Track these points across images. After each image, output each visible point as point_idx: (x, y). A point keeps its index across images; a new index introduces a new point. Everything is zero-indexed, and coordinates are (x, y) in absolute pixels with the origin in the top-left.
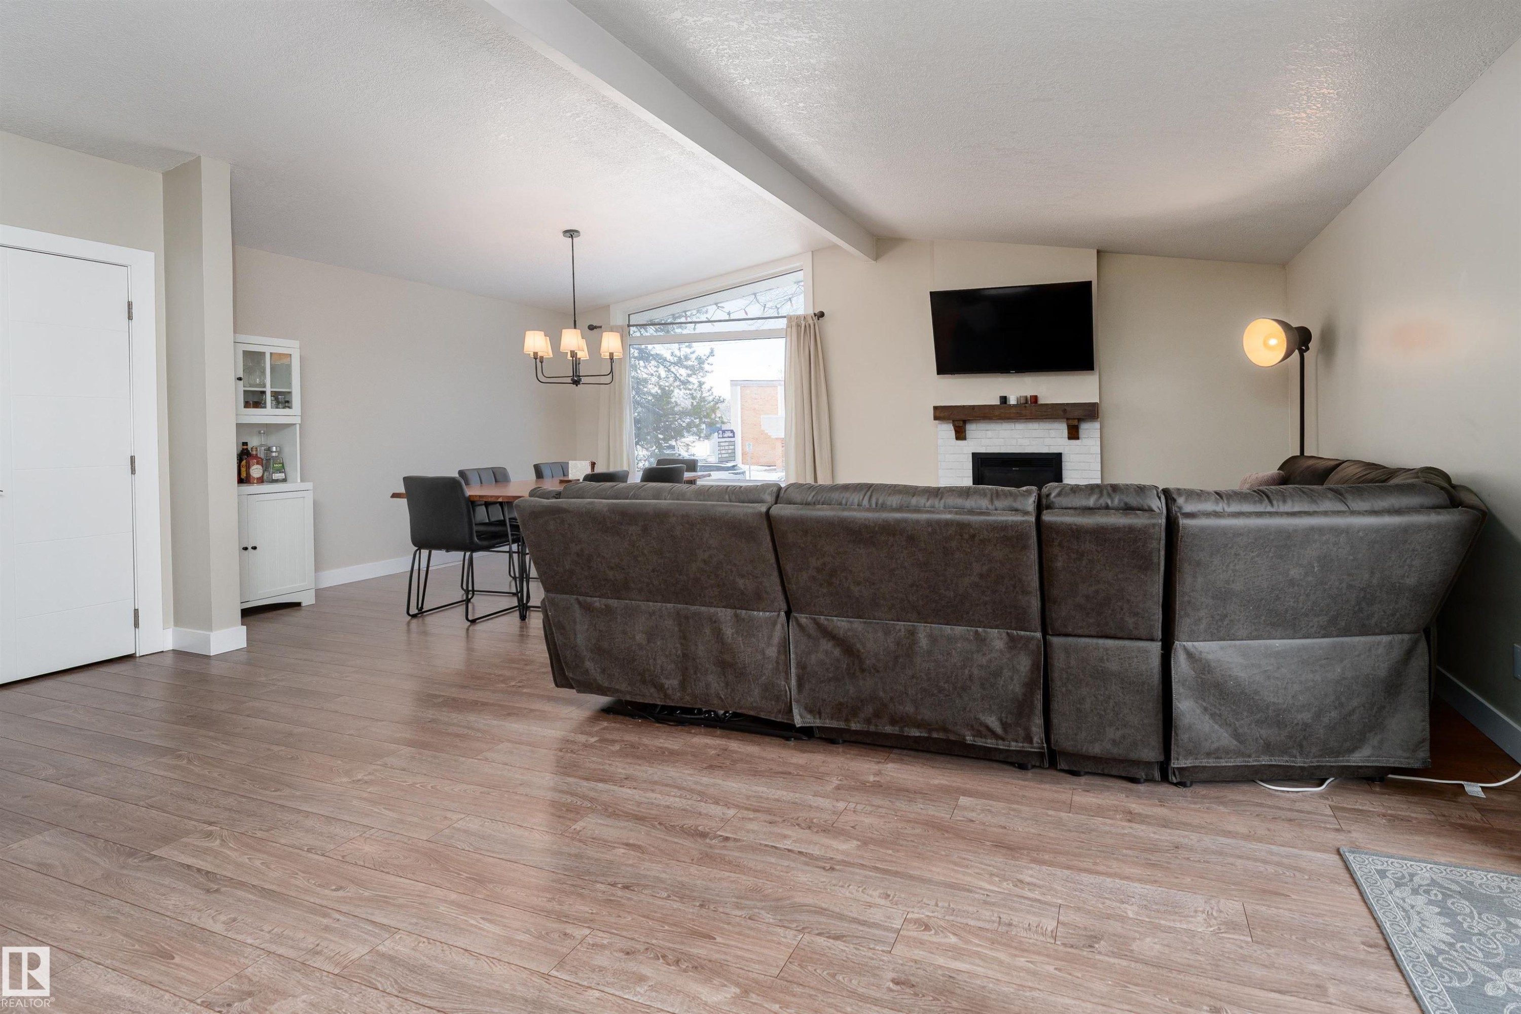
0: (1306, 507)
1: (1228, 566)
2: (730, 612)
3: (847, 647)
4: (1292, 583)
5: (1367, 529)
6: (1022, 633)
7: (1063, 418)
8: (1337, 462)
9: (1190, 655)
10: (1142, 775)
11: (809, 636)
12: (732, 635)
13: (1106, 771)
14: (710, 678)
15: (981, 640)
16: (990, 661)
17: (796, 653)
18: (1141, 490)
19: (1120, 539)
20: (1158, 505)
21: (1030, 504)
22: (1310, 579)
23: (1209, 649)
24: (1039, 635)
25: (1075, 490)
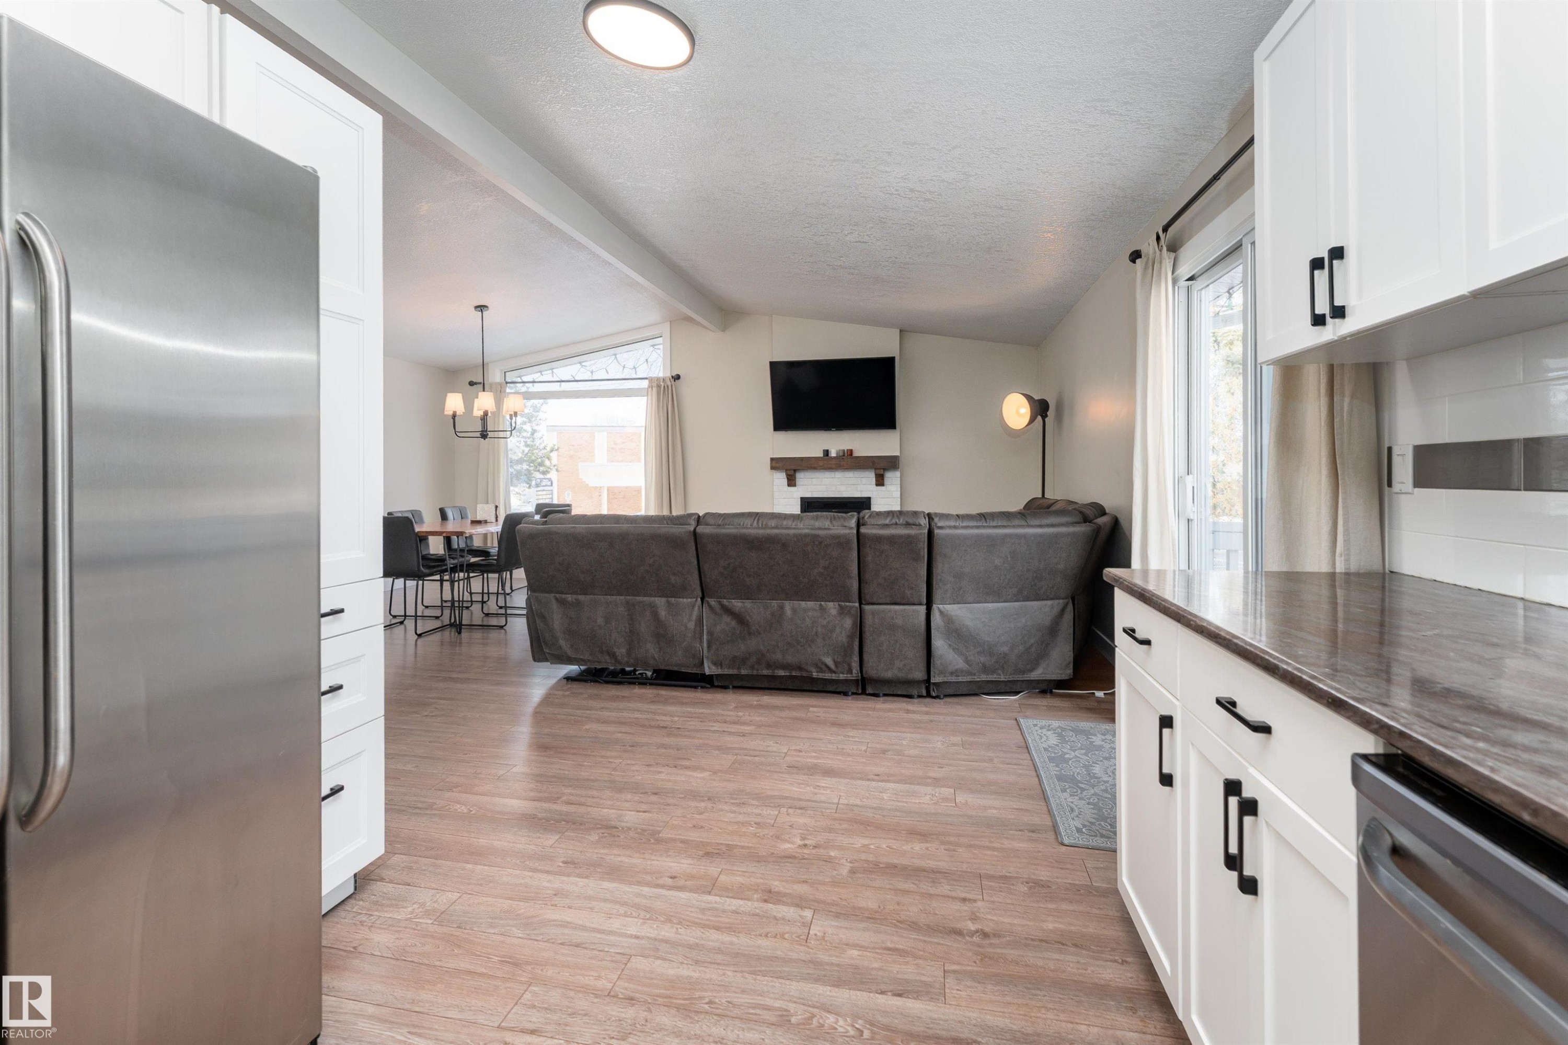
0: (1005, 523)
1: (961, 557)
2: (663, 600)
3: (740, 618)
4: (996, 567)
5: (1035, 535)
6: (847, 604)
7: (871, 468)
8: (1054, 501)
9: (941, 612)
10: (915, 692)
11: (716, 613)
12: (665, 615)
13: (895, 693)
14: (649, 646)
15: (822, 609)
16: (828, 622)
17: (707, 625)
18: (915, 514)
19: (903, 542)
20: (924, 522)
21: (853, 523)
22: (1006, 565)
23: (952, 609)
24: (857, 605)
25: (879, 514)
